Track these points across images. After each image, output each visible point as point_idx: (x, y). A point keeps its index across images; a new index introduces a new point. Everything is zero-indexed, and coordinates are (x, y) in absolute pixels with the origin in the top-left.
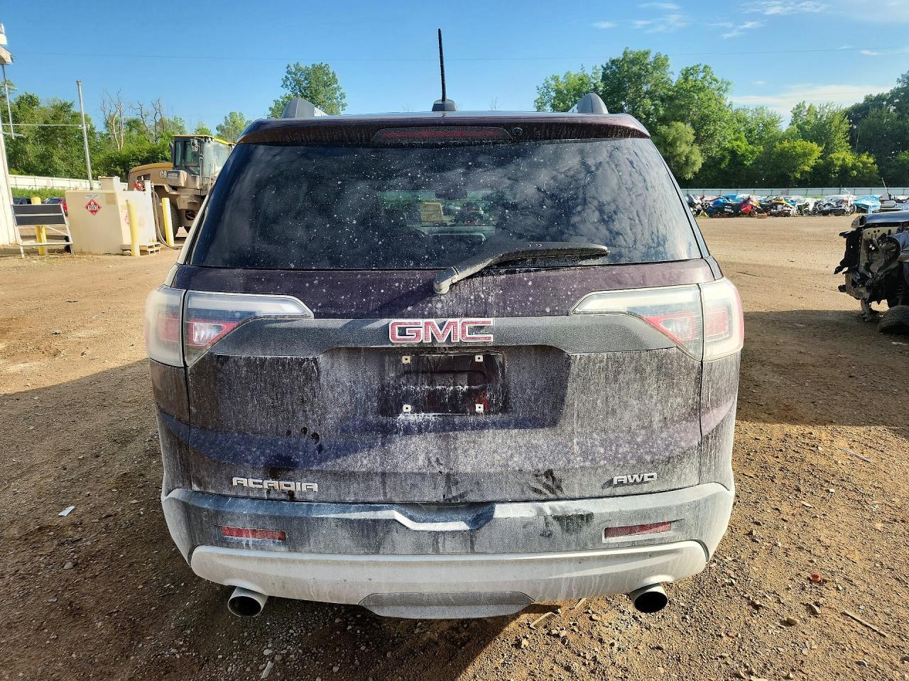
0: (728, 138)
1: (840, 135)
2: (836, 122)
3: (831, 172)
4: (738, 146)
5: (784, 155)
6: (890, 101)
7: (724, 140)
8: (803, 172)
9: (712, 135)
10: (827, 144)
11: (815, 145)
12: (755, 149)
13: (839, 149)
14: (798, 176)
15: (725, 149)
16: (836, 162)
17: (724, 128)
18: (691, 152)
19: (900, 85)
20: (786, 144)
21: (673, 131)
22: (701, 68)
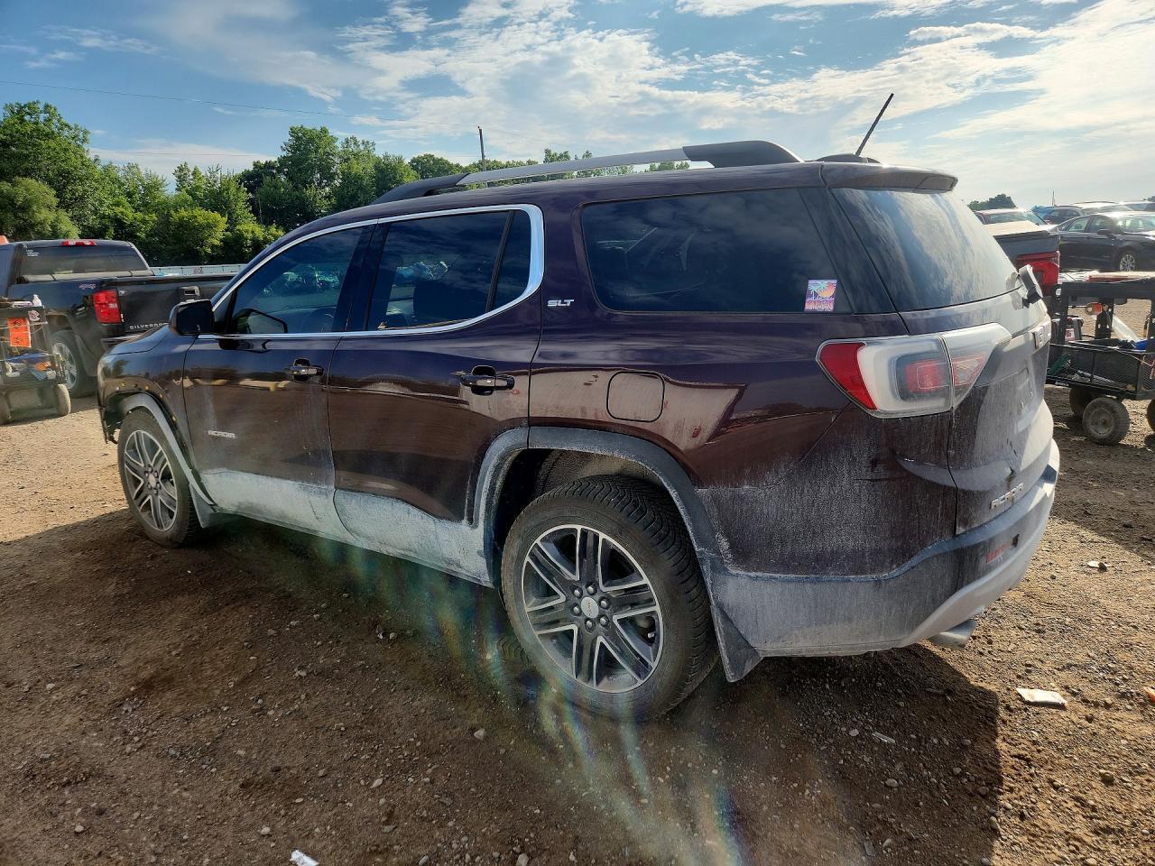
0: (105, 203)
1: (241, 204)
2: (233, 190)
3: (243, 246)
4: (122, 213)
5: (183, 225)
6: (280, 170)
7: (101, 206)
8: (213, 247)
9: (82, 198)
10: (230, 214)
11: (217, 215)
12: (147, 218)
13: (246, 221)
14: (209, 251)
15: (103, 217)
16: (245, 235)
17: (97, 189)
18: (57, 220)
19: (284, 154)
20: (183, 213)
21: (20, 190)
22: (41, 107)
